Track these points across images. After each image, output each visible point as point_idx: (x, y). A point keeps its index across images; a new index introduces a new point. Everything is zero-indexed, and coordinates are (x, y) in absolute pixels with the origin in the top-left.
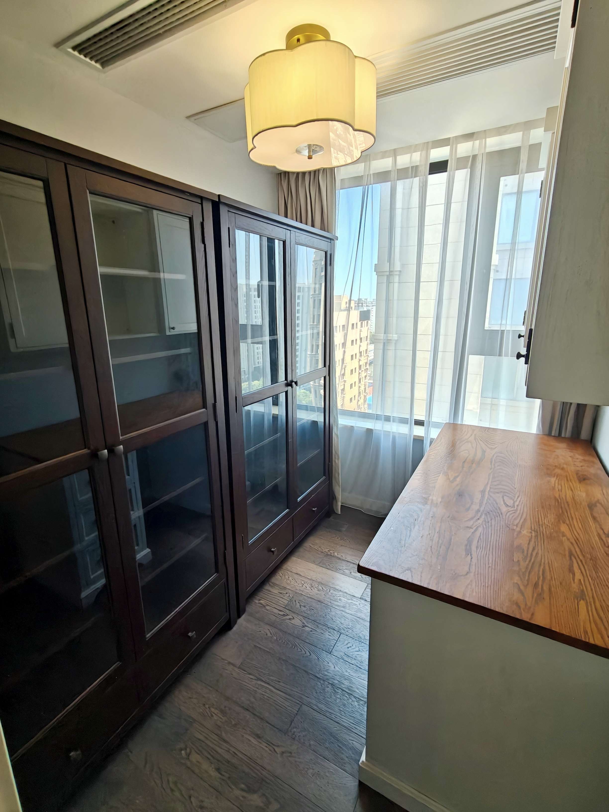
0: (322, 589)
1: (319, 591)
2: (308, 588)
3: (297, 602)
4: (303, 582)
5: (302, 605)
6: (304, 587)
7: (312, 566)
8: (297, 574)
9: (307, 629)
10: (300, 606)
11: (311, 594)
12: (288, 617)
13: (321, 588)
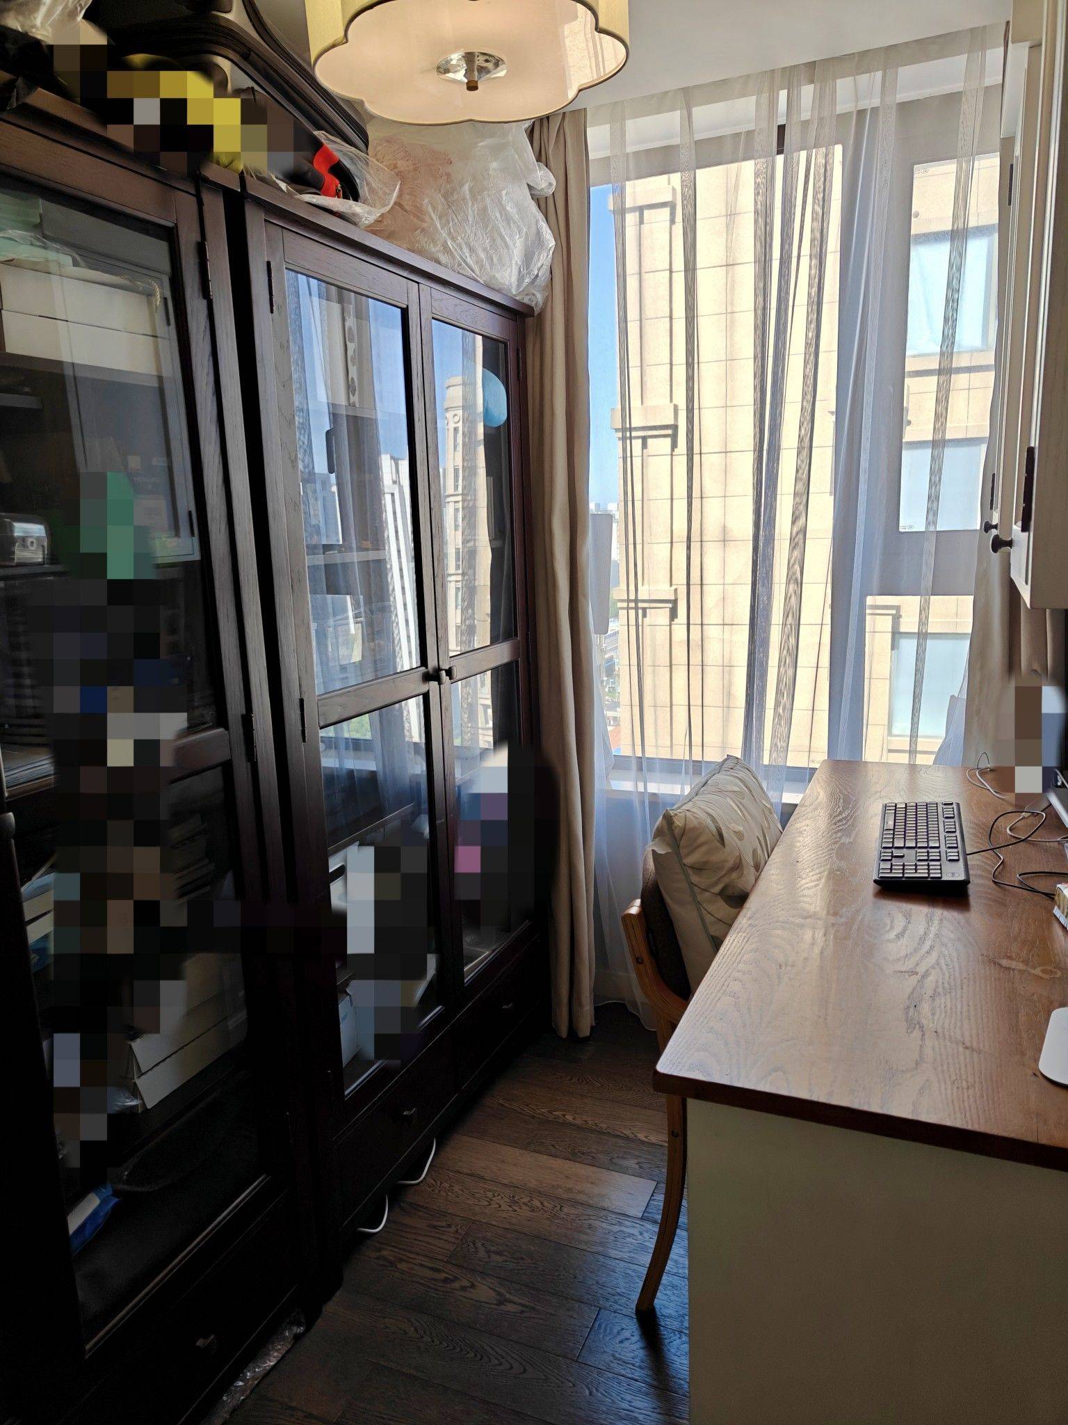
0: (541, 1206)
1: (533, 1211)
2: (504, 1207)
3: (479, 1245)
4: (490, 1195)
5: (493, 1249)
6: (494, 1206)
7: (510, 1153)
8: (472, 1175)
9: (510, 1307)
10: (488, 1252)
11: (514, 1221)
12: (457, 1285)
13: (538, 1204)
